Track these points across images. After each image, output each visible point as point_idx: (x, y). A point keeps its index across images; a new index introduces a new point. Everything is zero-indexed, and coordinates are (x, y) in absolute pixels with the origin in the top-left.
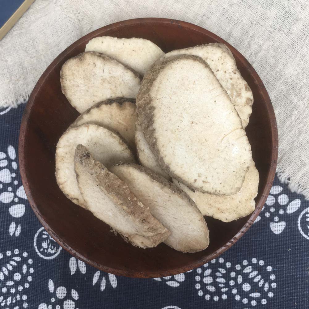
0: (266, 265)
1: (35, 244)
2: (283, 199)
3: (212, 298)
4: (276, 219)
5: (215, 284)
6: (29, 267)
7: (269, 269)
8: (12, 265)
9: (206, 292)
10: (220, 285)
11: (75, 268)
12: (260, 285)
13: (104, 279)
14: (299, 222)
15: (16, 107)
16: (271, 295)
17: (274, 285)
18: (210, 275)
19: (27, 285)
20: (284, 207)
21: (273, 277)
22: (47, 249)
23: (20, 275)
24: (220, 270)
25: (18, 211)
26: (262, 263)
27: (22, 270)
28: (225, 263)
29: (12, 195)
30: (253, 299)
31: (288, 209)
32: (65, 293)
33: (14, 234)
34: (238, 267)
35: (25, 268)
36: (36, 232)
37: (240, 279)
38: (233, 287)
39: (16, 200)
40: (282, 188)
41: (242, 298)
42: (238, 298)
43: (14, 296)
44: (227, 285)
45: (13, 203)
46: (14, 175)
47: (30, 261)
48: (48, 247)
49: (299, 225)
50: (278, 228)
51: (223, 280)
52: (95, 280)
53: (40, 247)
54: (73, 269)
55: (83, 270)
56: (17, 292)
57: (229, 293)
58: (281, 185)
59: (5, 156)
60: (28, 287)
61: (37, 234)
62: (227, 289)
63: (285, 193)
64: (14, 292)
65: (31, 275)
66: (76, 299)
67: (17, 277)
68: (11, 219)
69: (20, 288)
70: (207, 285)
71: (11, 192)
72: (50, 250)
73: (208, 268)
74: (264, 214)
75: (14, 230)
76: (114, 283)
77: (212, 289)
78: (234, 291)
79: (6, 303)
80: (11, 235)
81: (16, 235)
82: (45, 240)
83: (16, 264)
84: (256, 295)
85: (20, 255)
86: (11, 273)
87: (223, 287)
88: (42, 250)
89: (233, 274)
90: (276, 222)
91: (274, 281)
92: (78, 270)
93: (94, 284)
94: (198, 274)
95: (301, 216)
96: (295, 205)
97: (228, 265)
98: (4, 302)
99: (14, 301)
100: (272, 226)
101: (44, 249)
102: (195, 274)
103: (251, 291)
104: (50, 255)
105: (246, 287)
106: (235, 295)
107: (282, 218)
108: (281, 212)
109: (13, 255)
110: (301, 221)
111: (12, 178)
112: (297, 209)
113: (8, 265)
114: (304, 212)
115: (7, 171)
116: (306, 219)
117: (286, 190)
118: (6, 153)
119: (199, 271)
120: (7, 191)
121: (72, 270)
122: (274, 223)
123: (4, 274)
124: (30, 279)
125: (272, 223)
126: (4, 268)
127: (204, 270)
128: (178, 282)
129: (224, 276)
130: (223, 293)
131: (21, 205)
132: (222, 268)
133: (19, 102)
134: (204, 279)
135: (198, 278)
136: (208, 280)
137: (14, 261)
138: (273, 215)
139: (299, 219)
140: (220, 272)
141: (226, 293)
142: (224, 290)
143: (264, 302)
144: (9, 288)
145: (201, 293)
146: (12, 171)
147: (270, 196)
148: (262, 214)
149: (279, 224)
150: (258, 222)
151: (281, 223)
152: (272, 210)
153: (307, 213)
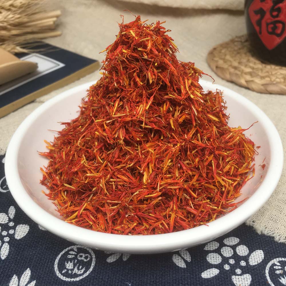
4: (238, 271)
14: (267, 275)
20: (246, 258)
31: (250, 260)
40: (238, 239)
50: (242, 282)
63: (243, 244)
74: (223, 266)
90: (238, 275)
95: (268, 268)
96: (258, 256)
100: (235, 279)
107: (245, 270)
108: (243, 263)
110: (269, 273)
112: (261, 260)
116: (275, 272)
122: (237, 276)
125: (234, 276)
138: (233, 268)
139: (267, 271)
147: (226, 248)
148: (219, 266)
149: (242, 277)
150: (216, 276)
151: (245, 275)
152: (232, 261)
153: (274, 265)
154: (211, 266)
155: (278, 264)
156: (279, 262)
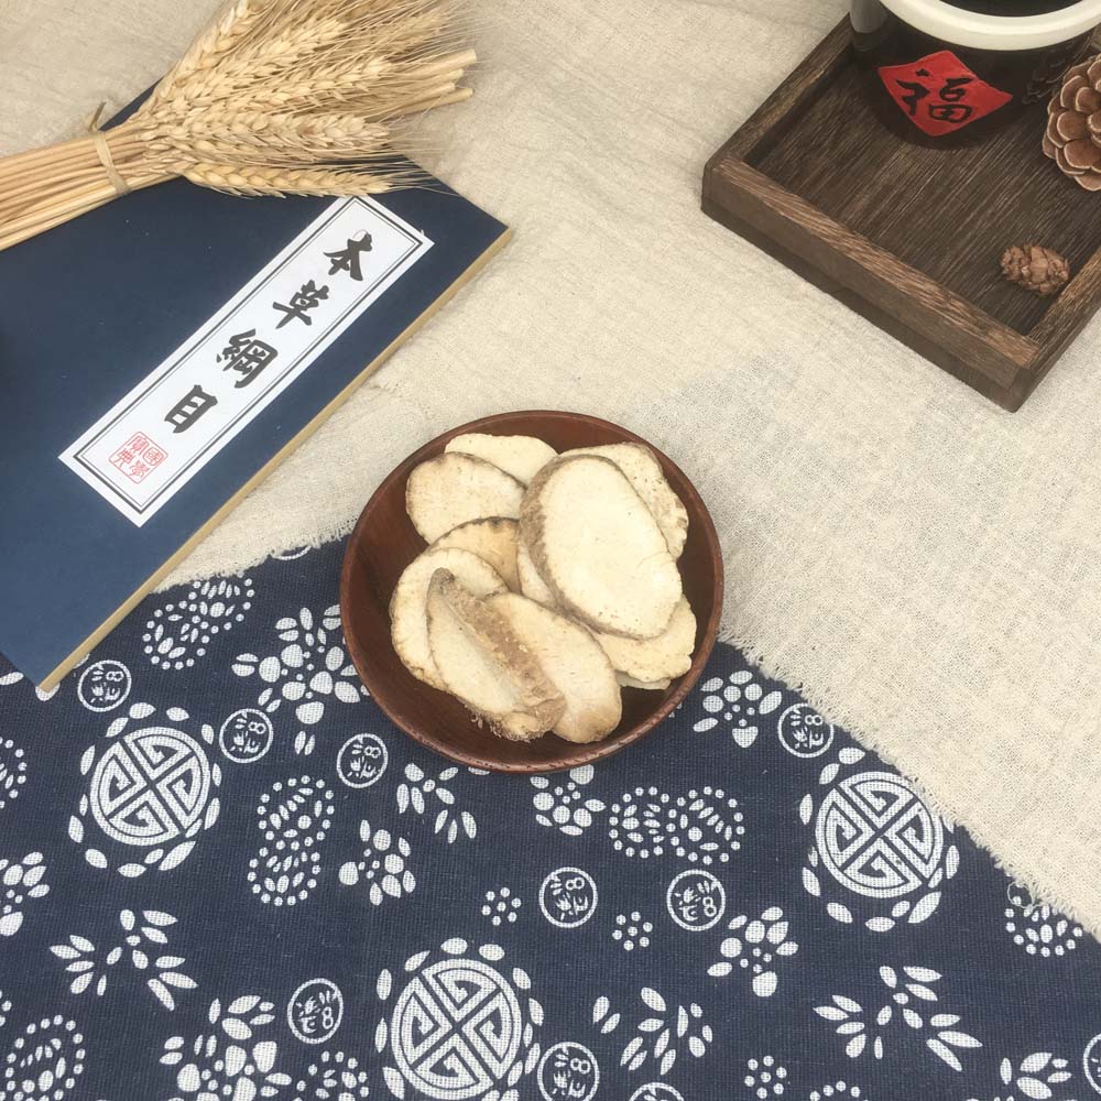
0: (727, 798)
1: (338, 766)
2: (753, 692)
3: (637, 853)
4: (743, 722)
5: (642, 830)
6: (326, 804)
7: (733, 803)
8: (296, 802)
9: (628, 843)
10: (650, 832)
11: (407, 803)
12: (718, 829)
13: (454, 822)
14: (780, 728)
15: (319, 547)
16: (736, 846)
17: (741, 830)
18: (634, 816)
19: (321, 836)
20: (756, 704)
21: (738, 817)
22: (360, 772)
23: (309, 819)
24: (651, 806)
25: (311, 713)
26: (720, 794)
27: (314, 811)
28: (659, 795)
29: (303, 686)
30: (706, 853)
31: (761, 706)
32: (389, 842)
33: (304, 749)
34: (681, 802)
35: (318, 807)
36: (341, 747)
37: (684, 822)
38: (674, 834)
39: (309, 695)
40: (751, 675)
41: (687, 854)
42: (681, 852)
43: (296, 854)
44: (662, 831)
45: (303, 700)
46: (307, 655)
47: (329, 795)
48: (362, 769)
49: (780, 732)
50: (745, 737)
51: (656, 824)
52: (439, 825)
53: (346, 769)
54: (403, 805)
55: (420, 807)
56: (303, 848)
57: (666, 845)
58: (749, 669)
59: (295, 624)
60: (322, 839)
61: (343, 749)
62: (662, 838)
63: (756, 683)
64: (297, 848)
65: (330, 817)
66: (406, 855)
67: (304, 822)
68: (299, 726)
69: (309, 841)
70: (629, 831)
71: (302, 682)
72: (364, 773)
73: (631, 803)
74: (724, 715)
75: (303, 744)
76: (471, 831)
77: (637, 838)
78: (675, 841)
79: (282, 867)
80: (298, 752)
81: (306, 753)
82: (356, 757)
83: (303, 801)
84: (711, 846)
85: (311, 785)
86: (294, 816)
87: (656, 835)
88: (351, 774)
89: (672, 814)
90: (742, 728)
91: (740, 824)
92: (411, 806)
93: (436, 832)
94: (613, 814)
95: (783, 717)
96: (773, 701)
97: (665, 798)
98: (279, 865)
99: (296, 864)
100: (736, 734)
101: (354, 772)
102: (608, 813)
103: (703, 841)
104: (366, 780)
105: (695, 834)
106: (676, 847)
107: (751, 722)
108: (751, 711)
109: (300, 785)
111: (304, 659)
112: (776, 706)
113: (290, 803)
114: (787, 712)
115: (296, 649)
117: (758, 678)
118: (298, 621)
119: (616, 808)
120: (296, 681)
121: (400, 805)
122: (740, 730)
123: (281, 818)
124: (326, 824)
125: (736, 729)
126: (282, 808)
127: (624, 806)
128: (580, 827)
129: (657, 817)
130: (656, 845)
131: (316, 703)
132: (654, 803)
133: (324, 541)
134: (625, 822)
135: (614, 821)
136: (631, 824)
137: (301, 795)
138: (737, 717)
139: (780, 723)
140: (651, 811)
141: (660, 844)
142: (657, 840)
143: (724, 858)
144: (288, 841)
145: (618, 846)
146: (305, 648)
147: (732, 688)
148: (719, 716)
149: (747, 730)
150: (712, 729)
151: (750, 728)
152: (736, 709)
153: (792, 713)
154: (708, 715)
155: (798, 712)
156: (800, 709)
